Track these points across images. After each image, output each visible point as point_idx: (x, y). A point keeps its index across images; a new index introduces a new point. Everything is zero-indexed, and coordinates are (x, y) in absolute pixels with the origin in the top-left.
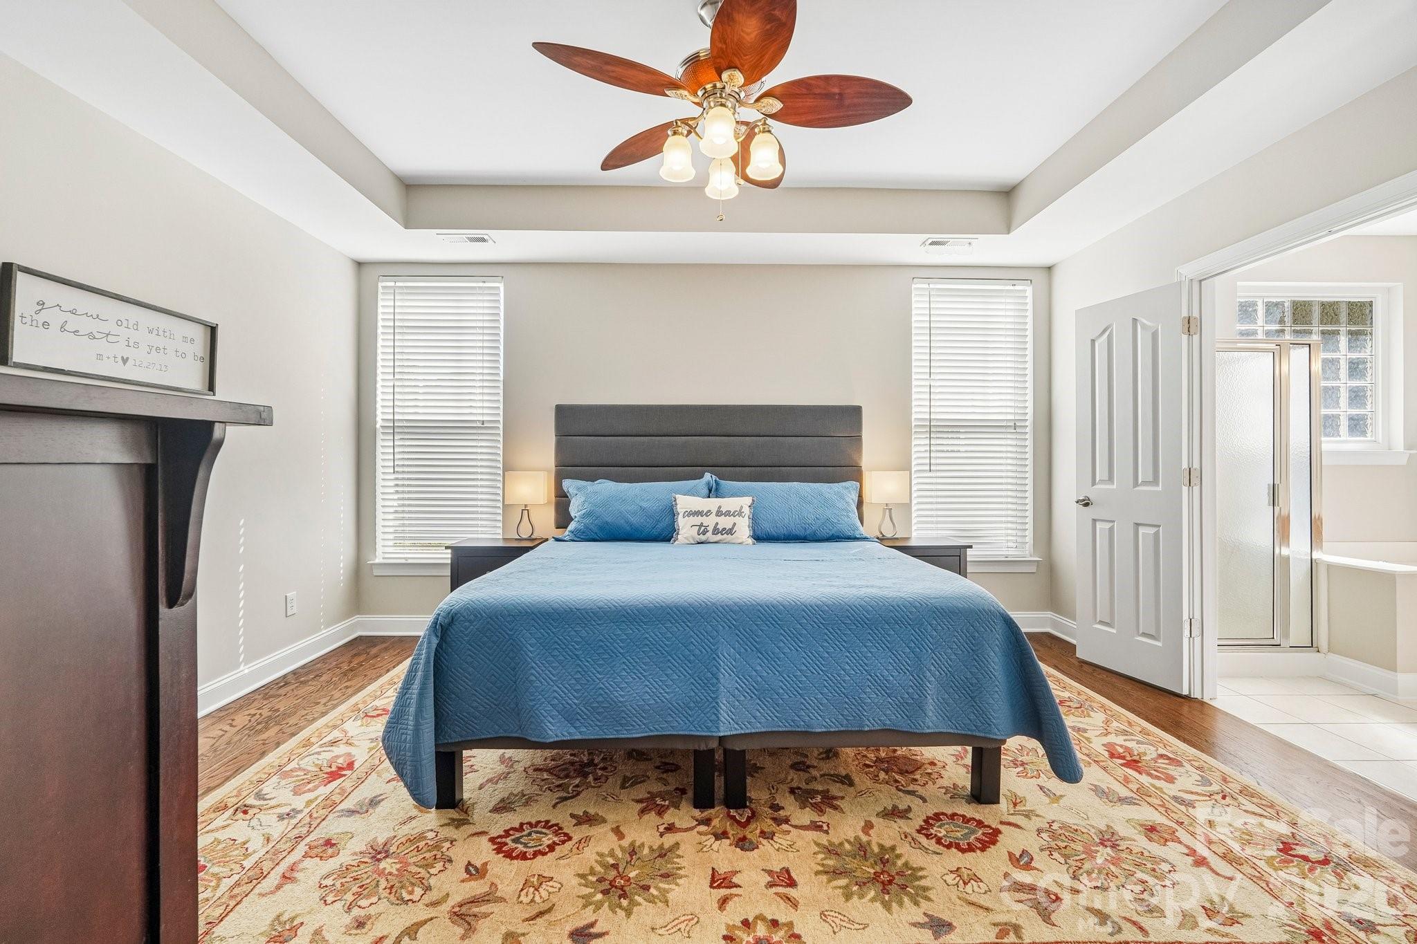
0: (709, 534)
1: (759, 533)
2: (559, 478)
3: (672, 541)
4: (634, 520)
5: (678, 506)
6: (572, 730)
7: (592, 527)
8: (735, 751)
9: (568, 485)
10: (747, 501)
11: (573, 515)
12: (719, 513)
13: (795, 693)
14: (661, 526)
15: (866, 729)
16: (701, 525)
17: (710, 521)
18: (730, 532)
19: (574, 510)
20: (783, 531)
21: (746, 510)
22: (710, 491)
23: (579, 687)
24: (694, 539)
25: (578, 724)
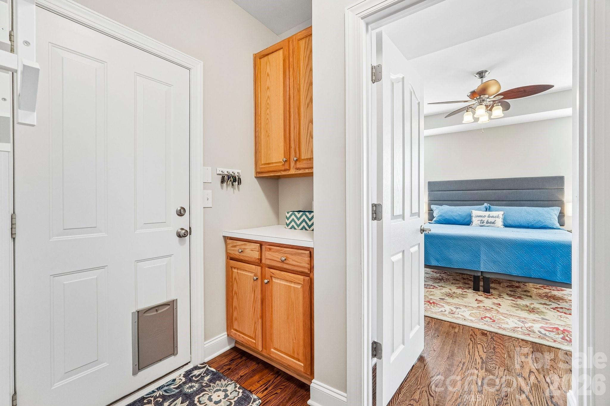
0: (485, 224)
1: (506, 224)
2: (429, 205)
3: (470, 225)
4: (456, 218)
5: (473, 214)
6: (438, 264)
7: (441, 220)
8: (486, 277)
9: (433, 207)
10: (502, 213)
11: (435, 216)
12: (489, 217)
13: (506, 263)
14: (466, 220)
15: (533, 277)
16: (482, 220)
17: (485, 219)
18: (493, 223)
19: (435, 215)
20: (517, 224)
21: (501, 216)
22: (486, 209)
23: (440, 254)
24: (479, 225)
25: (440, 262)
